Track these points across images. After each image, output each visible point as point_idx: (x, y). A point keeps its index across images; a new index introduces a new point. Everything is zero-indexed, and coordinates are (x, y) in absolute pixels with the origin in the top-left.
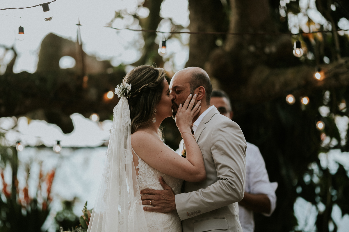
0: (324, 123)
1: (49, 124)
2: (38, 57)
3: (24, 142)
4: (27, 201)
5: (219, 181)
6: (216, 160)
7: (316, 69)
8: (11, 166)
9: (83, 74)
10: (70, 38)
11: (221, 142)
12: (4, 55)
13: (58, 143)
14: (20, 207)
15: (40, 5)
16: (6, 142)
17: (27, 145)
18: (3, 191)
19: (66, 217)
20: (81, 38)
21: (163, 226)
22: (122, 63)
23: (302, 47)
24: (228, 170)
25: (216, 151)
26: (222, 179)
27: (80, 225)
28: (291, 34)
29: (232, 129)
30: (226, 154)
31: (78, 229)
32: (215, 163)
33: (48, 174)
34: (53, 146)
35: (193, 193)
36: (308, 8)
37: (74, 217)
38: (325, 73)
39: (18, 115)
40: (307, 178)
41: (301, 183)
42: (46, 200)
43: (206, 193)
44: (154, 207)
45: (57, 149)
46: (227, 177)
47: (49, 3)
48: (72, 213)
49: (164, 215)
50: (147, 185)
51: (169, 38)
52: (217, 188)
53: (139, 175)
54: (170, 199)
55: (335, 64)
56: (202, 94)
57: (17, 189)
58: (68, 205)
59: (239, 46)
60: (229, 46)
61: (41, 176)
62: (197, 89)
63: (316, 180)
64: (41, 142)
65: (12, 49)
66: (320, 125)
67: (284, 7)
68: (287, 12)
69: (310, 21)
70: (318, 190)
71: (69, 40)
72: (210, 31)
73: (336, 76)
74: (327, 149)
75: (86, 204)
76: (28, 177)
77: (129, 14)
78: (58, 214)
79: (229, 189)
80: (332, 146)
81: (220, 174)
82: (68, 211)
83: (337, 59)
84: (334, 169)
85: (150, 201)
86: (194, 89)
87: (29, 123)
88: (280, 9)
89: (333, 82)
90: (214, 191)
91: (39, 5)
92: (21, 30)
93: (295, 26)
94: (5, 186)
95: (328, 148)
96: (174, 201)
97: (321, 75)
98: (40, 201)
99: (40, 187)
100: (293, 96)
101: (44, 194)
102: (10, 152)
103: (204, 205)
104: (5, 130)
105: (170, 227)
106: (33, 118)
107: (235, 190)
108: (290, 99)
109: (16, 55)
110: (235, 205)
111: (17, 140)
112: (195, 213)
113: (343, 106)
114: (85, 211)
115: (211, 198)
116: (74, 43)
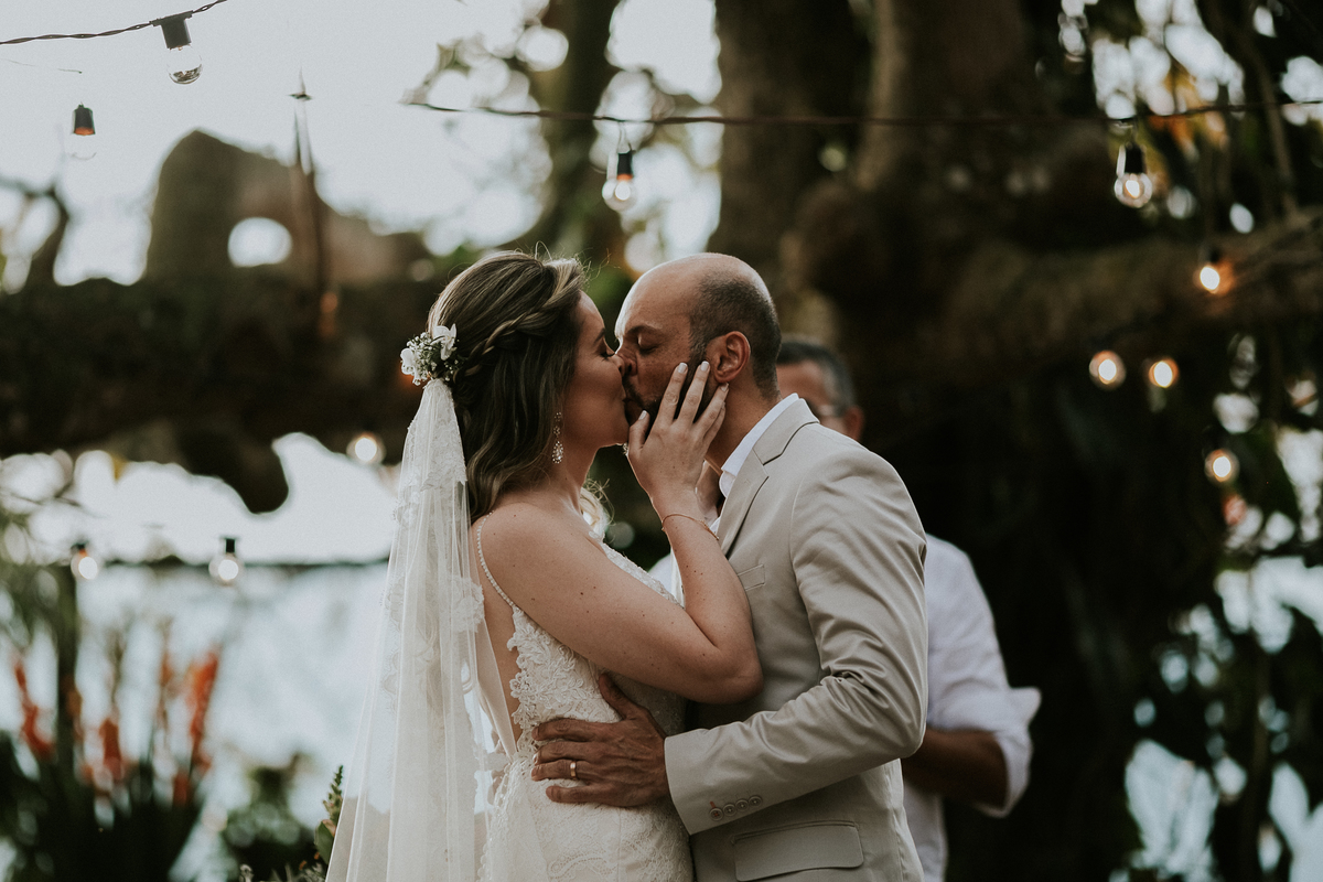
0: (1235, 457)
1: (194, 477)
2: (149, 222)
3: (101, 548)
4: (116, 772)
5: (827, 681)
6: (811, 604)
7: (1203, 252)
8: (53, 639)
9: (321, 286)
10: (270, 149)
11: (831, 535)
12: (21, 217)
13: (230, 546)
14: (90, 793)
15: (155, 23)
16: (33, 548)
17: (112, 559)
18: (24, 734)
19: (264, 831)
20: (309, 148)
21: (623, 858)
22: (469, 242)
23: (1149, 171)
24: (858, 639)
25: (809, 568)
26: (837, 674)
27: (316, 857)
28: (1105, 121)
29: (868, 481)
30: (848, 578)
31: (309, 872)
32: (810, 614)
33: (190, 668)
34: (211, 559)
35: (733, 729)
36: (1170, 21)
37: (295, 830)
38: (1238, 268)
39: (75, 444)
40: (1174, 670)
41: (1152, 686)
42: (188, 767)
43: (778, 729)
44: (588, 784)
45: (226, 569)
46: (857, 669)
47: (189, 14)
48: (287, 817)
49: (625, 814)
50: (554, 706)
51: (646, 143)
52: (819, 711)
53: (520, 671)
54: (648, 754)
55: (1274, 231)
56: (736, 362)
57: (76, 725)
58: (272, 784)
59: (911, 170)
60: (871, 170)
61: (166, 677)
62: (720, 341)
63: (1207, 673)
64: (165, 546)
65: (52, 193)
66: (1222, 467)
67: (1078, 20)
68: (1087, 38)
69: (1177, 71)
70: (1216, 714)
71: (267, 156)
72: (798, 113)
73: (1279, 277)
74: (1248, 559)
75: (339, 778)
76: (118, 679)
77: (492, 56)
78: (233, 819)
79: (868, 711)
80: (1269, 545)
81: (829, 656)
82: (271, 808)
83: (1280, 212)
84: (1274, 633)
85: (573, 766)
86: (708, 339)
87: (117, 475)
88: (1062, 26)
89: (1268, 299)
90: (811, 722)
91: (151, 23)
92: (84, 121)
93: (1119, 92)
94: (31, 713)
95: (1252, 553)
96: (662, 760)
97: (1221, 275)
98: (165, 770)
99: (162, 716)
100: (1115, 357)
101: (181, 744)
102: (48, 585)
103: (771, 773)
104: (29, 500)
105: (648, 861)
106: (134, 455)
107: (888, 716)
108: (1107, 369)
109: (64, 218)
110: (888, 773)
111: (74, 540)
112: (740, 804)
113: (1303, 391)
114: (333, 802)
115: (799, 747)
116: (285, 169)
